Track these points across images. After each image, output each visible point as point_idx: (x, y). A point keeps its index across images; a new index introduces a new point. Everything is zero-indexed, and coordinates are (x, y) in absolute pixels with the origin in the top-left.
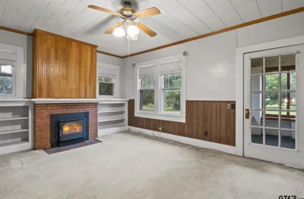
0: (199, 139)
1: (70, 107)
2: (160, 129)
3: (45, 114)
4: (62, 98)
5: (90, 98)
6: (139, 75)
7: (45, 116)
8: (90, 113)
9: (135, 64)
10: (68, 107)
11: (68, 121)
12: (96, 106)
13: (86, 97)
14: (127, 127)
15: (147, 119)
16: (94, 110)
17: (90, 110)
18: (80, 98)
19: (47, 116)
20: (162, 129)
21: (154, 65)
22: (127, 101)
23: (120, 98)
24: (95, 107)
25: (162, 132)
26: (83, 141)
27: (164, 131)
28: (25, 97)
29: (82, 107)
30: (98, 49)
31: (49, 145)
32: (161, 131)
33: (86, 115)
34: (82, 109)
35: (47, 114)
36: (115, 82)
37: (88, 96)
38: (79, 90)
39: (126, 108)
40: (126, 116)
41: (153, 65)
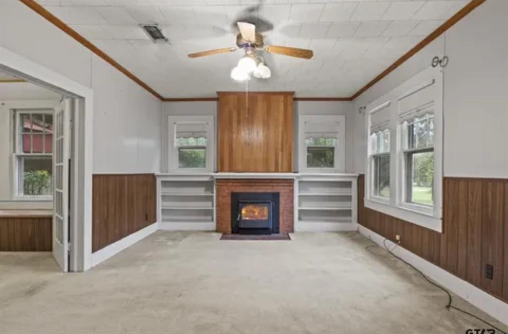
0: (471, 282)
1: (253, 184)
2: (398, 237)
3: (227, 191)
4: (245, 172)
5: (282, 172)
6: (371, 127)
7: (226, 194)
8: (281, 195)
9: (365, 108)
10: (251, 184)
11: (247, 203)
12: (291, 184)
13: (276, 171)
14: (355, 226)
15: (381, 214)
16: (288, 191)
17: (282, 190)
18: (268, 171)
19: (228, 194)
20: (401, 239)
21: (390, 103)
22: (354, 177)
23: (346, 172)
24: (290, 186)
25: (400, 245)
26: (270, 234)
27: (403, 244)
28: (216, 171)
29: (270, 185)
30: (298, 96)
31: (230, 229)
32: (399, 242)
33: (276, 196)
34: (270, 187)
35: (228, 192)
36: (336, 144)
37: (280, 170)
38: (266, 161)
39: (354, 191)
40: (353, 206)
41: (388, 103)
